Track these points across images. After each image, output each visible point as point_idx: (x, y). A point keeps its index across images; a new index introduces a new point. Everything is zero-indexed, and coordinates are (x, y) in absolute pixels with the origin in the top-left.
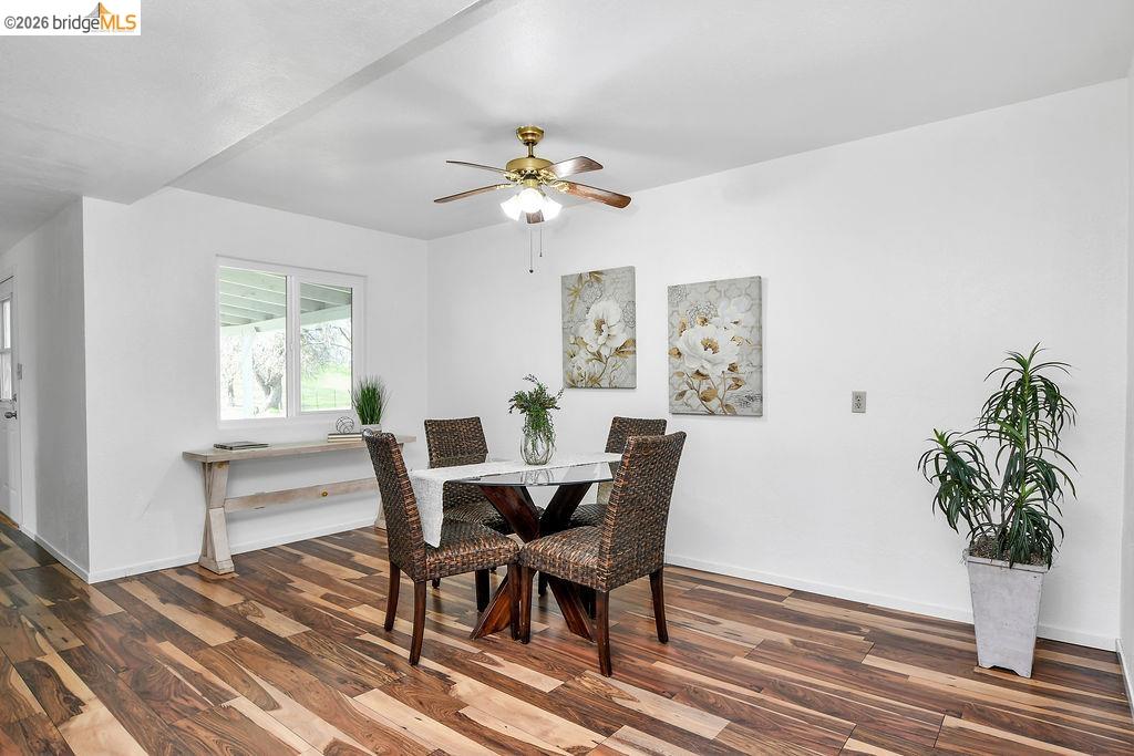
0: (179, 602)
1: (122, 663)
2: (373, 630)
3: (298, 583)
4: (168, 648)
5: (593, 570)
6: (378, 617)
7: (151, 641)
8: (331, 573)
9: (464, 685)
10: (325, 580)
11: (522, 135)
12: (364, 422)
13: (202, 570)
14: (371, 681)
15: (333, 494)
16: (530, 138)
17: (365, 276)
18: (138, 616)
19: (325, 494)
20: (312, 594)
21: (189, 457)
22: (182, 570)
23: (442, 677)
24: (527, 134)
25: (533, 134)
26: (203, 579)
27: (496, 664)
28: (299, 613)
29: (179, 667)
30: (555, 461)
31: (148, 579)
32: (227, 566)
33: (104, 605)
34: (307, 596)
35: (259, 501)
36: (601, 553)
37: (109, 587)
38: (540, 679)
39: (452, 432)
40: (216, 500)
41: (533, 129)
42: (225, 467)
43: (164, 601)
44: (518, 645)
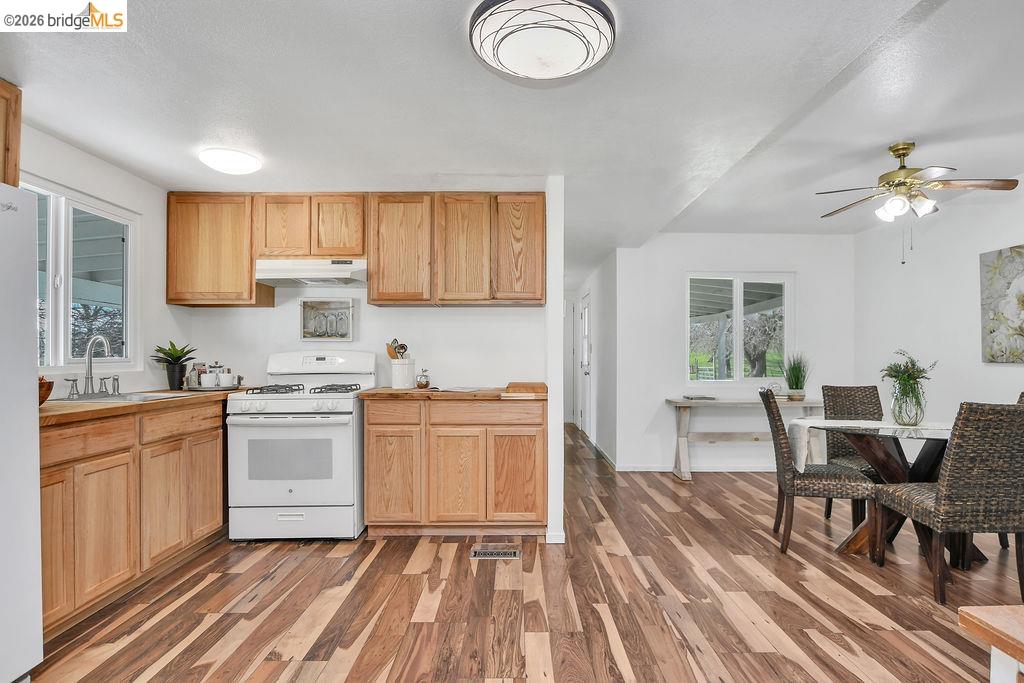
0: (657, 489)
1: (623, 507)
2: (765, 529)
3: (728, 494)
4: (645, 507)
5: (931, 512)
6: (770, 523)
7: (638, 502)
8: (752, 494)
9: (812, 572)
10: (747, 497)
11: (894, 152)
12: (791, 388)
13: (675, 477)
14: (750, 551)
15: (763, 440)
16: (901, 152)
17: (795, 272)
18: (635, 490)
19: (757, 439)
20: (734, 502)
21: (668, 402)
22: (663, 474)
23: (799, 564)
24: (898, 150)
25: (903, 149)
26: (673, 481)
27: (847, 570)
28: (722, 509)
29: (648, 516)
30: (923, 424)
31: (645, 474)
32: (688, 477)
33: (621, 482)
34: (731, 502)
35: (712, 438)
36: (937, 499)
37: (625, 474)
38: (875, 587)
39: (847, 397)
40: (684, 431)
41: (905, 144)
42: (688, 410)
43: (650, 487)
44: (874, 566)
